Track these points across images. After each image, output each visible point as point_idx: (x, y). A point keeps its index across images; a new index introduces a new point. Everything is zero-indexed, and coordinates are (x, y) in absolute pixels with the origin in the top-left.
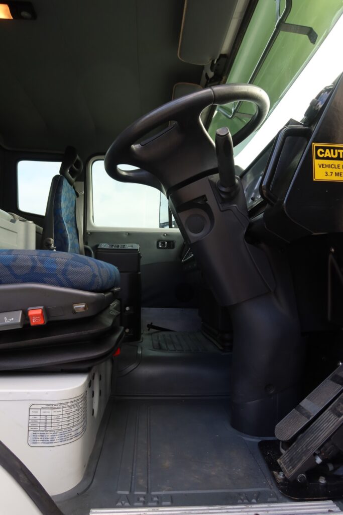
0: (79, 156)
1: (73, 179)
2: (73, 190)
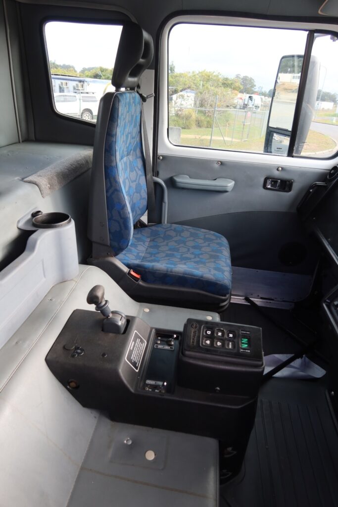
0: (147, 32)
1: (135, 79)
2: (137, 96)
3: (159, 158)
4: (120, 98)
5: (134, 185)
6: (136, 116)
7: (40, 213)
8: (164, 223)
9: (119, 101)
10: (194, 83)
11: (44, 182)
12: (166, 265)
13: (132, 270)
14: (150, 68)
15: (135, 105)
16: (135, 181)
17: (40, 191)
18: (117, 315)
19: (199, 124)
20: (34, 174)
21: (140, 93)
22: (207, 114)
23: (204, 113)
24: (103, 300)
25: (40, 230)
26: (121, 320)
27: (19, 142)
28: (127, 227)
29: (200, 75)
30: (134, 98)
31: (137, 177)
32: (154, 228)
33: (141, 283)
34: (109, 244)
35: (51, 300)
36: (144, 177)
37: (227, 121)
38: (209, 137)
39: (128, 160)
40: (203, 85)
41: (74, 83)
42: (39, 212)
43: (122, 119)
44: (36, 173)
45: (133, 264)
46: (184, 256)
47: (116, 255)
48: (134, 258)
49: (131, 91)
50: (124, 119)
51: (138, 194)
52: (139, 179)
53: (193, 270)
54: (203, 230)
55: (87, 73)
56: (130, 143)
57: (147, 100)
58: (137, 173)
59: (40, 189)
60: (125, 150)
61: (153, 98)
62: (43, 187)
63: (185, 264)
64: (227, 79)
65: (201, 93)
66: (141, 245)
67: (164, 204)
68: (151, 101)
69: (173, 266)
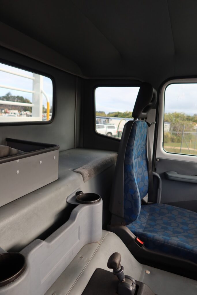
1: (146, 114)
2: (146, 123)
3: (157, 160)
4: (137, 124)
5: (140, 177)
6: (144, 135)
7: (81, 193)
8: (159, 202)
9: (136, 125)
10: (170, 119)
11: (86, 172)
12: (163, 236)
13: (137, 237)
14: (154, 108)
15: (144, 128)
16: (141, 174)
17: (83, 178)
18: (129, 280)
19: (173, 141)
20: (80, 167)
21: (147, 121)
22: (177, 135)
23: (176, 134)
24: (120, 266)
25: (80, 205)
26: (132, 286)
27: (74, 148)
28: (137, 206)
29: (173, 114)
30: (144, 124)
31: (142, 172)
32: (152, 206)
33: (144, 248)
34: (123, 217)
35: (81, 257)
36: (147, 172)
37: (190, 139)
38: (179, 148)
39: (137, 161)
40: (175, 120)
41: (104, 120)
42: (81, 191)
43: (137, 136)
44: (81, 166)
45: (139, 232)
46: (175, 230)
47: (127, 224)
48: (138, 227)
49: (142, 120)
50: (138, 136)
51: (143, 183)
52: (144, 173)
53: (185, 244)
54: (188, 210)
55: (111, 115)
56: (140, 151)
57: (151, 126)
58: (143, 169)
59: (83, 177)
60: (137, 154)
61: (154, 124)
62: (85, 175)
63: (177, 237)
64: (189, 116)
65: (174, 124)
66: (143, 217)
67: (159, 190)
68: (153, 126)
69: (168, 238)
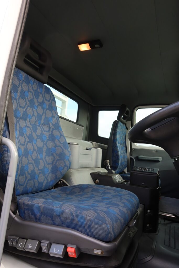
0: (128, 108)
1: (125, 121)
16: (123, 154)
21: (126, 126)
36: (126, 154)
39: (120, 146)
49: (123, 124)
51: (124, 159)
56: (122, 140)
58: (124, 151)
